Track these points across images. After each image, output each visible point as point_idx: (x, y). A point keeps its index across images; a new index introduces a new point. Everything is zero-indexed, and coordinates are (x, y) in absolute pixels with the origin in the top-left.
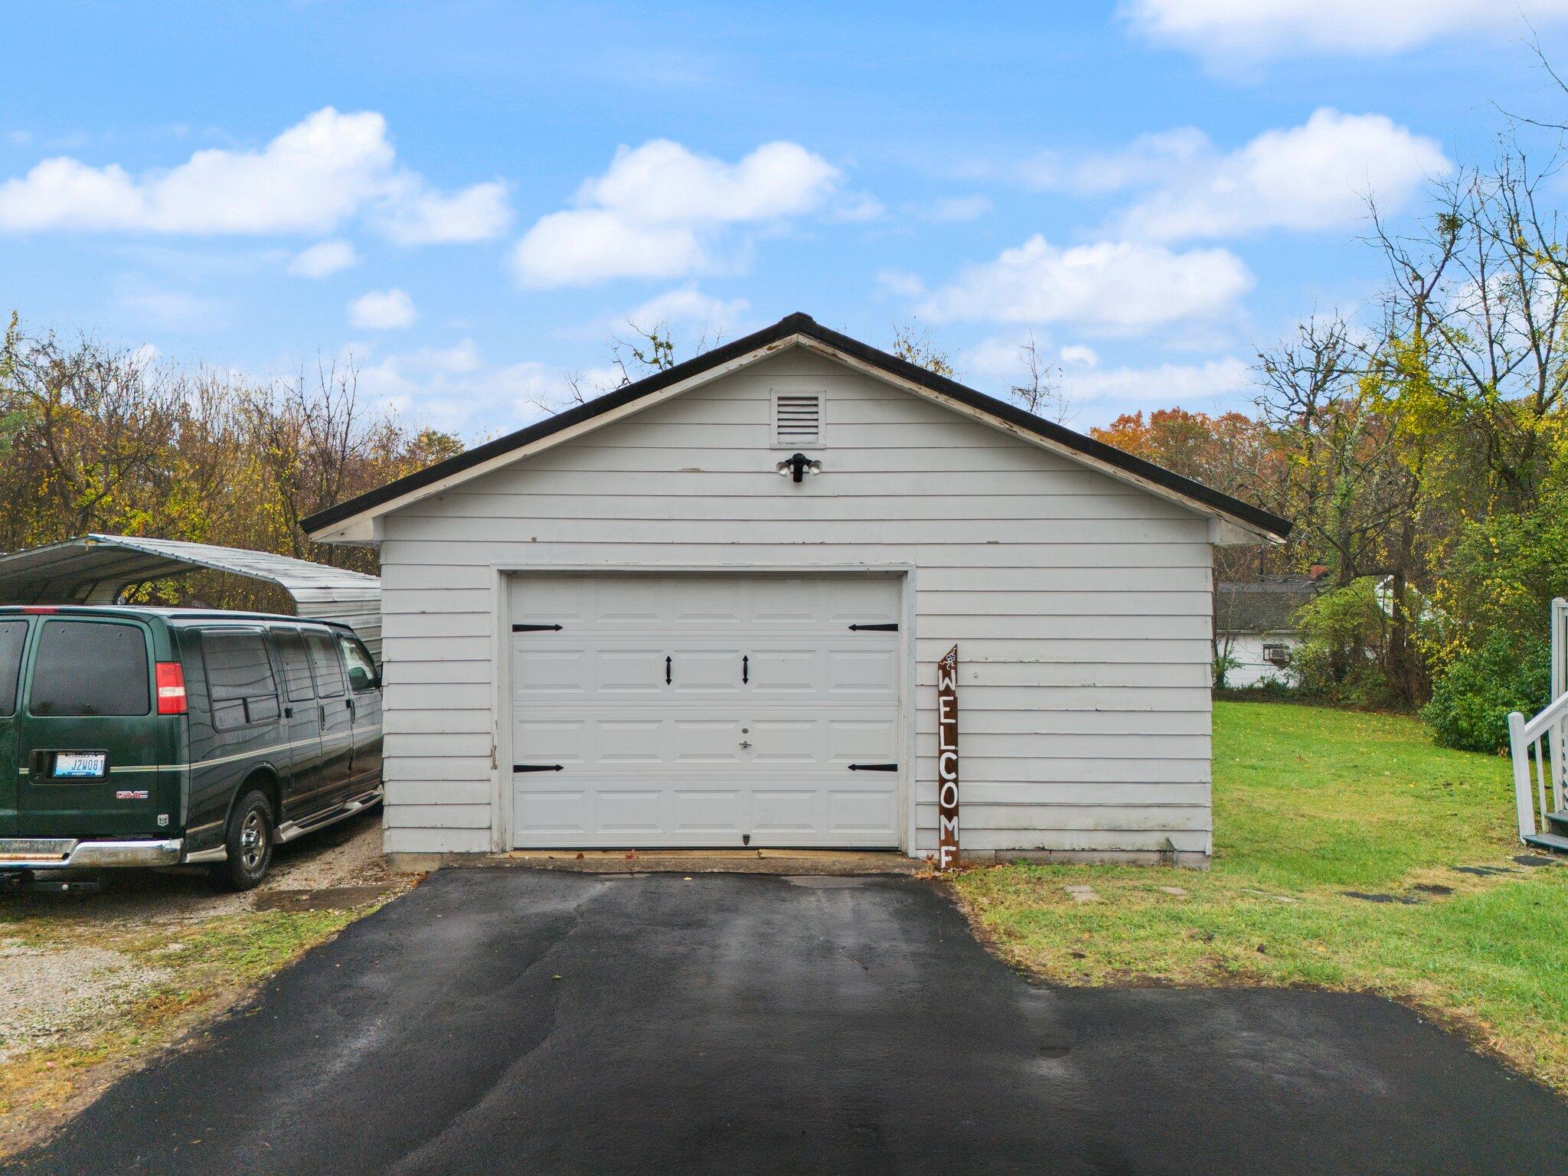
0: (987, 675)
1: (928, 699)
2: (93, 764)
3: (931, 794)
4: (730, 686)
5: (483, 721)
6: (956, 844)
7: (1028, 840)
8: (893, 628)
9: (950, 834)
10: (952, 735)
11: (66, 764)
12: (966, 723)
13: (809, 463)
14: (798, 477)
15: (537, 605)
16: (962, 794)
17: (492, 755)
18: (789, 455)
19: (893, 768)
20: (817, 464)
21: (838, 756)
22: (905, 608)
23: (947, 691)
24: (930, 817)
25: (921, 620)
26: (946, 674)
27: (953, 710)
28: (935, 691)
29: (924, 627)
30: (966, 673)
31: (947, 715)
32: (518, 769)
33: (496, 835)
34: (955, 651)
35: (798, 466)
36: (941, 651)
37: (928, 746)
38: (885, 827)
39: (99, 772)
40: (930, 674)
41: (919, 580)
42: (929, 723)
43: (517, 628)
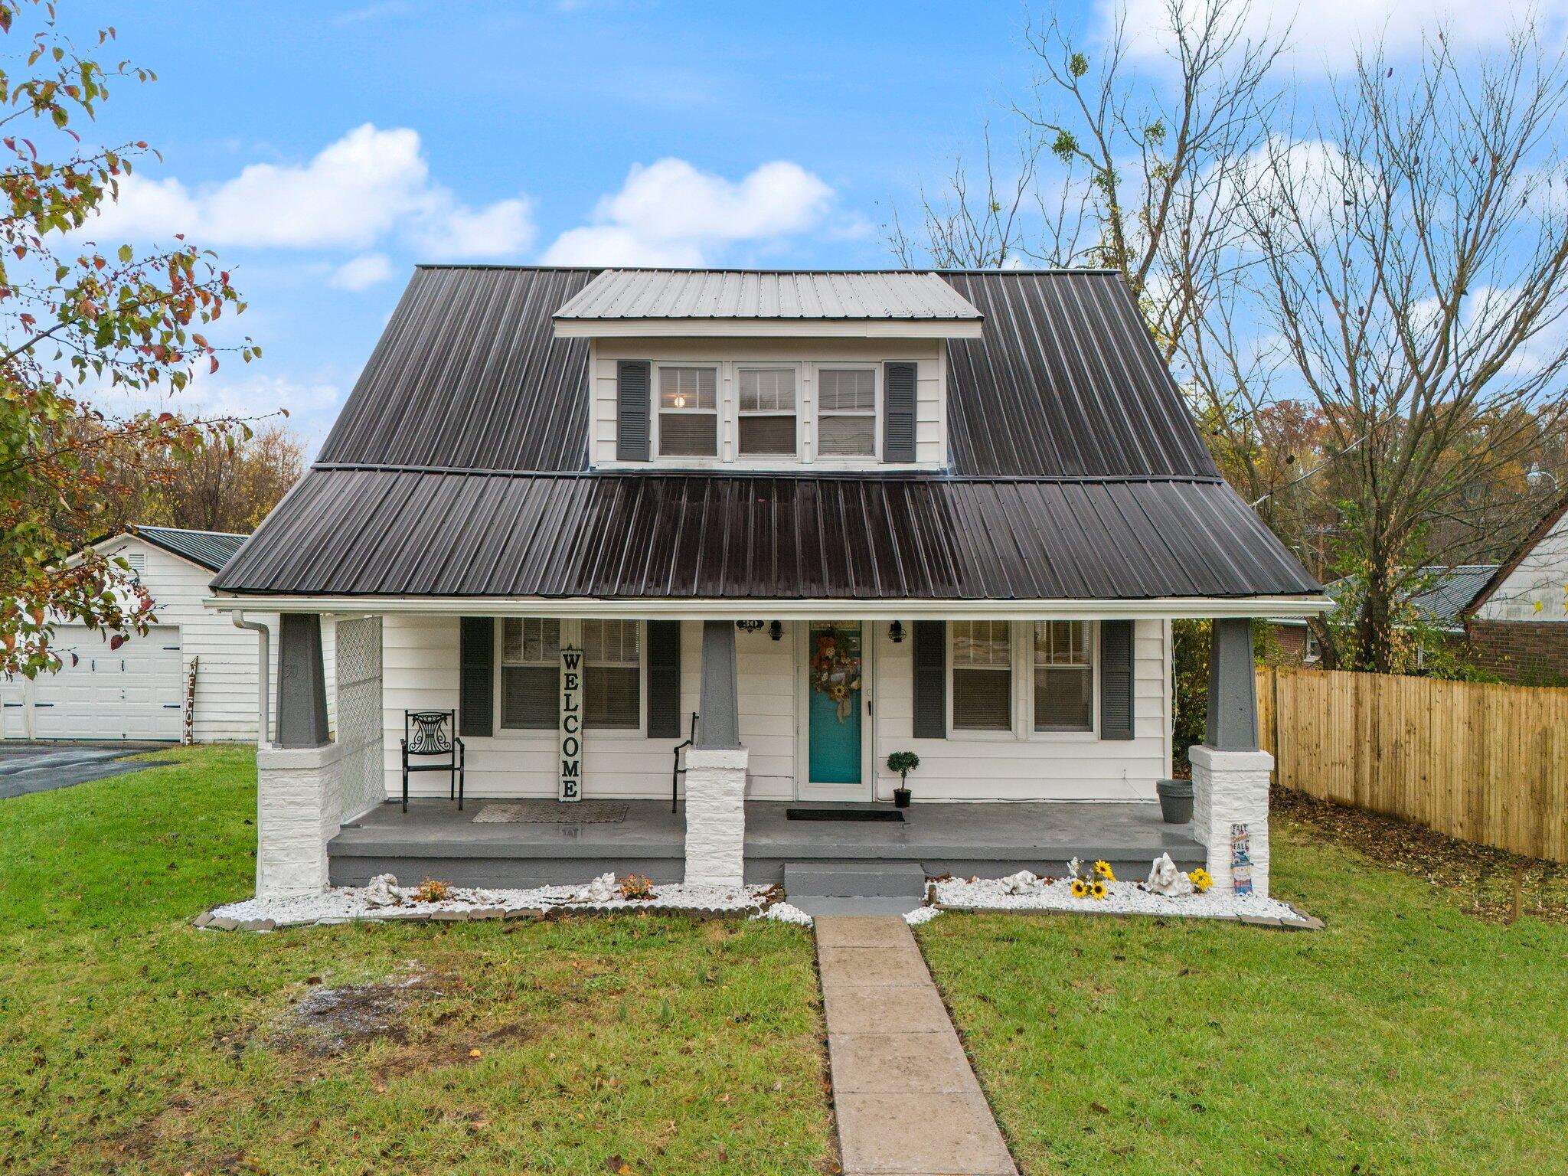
0: (211, 668)
1: (187, 679)
3: (185, 717)
4: (118, 672)
6: (192, 736)
7: (226, 736)
8: (176, 648)
9: (189, 732)
10: (193, 693)
12: (198, 688)
16: (196, 717)
19: (175, 706)
21: (161, 702)
22: (180, 640)
23: (193, 675)
24: (182, 726)
25: (185, 646)
26: (193, 668)
27: (194, 682)
28: (188, 676)
29: (186, 649)
30: (201, 669)
31: (192, 685)
32: (36, 705)
33: (27, 731)
34: (197, 658)
36: (191, 658)
37: (185, 697)
38: (177, 731)
40: (187, 668)
41: (184, 630)
42: (186, 688)
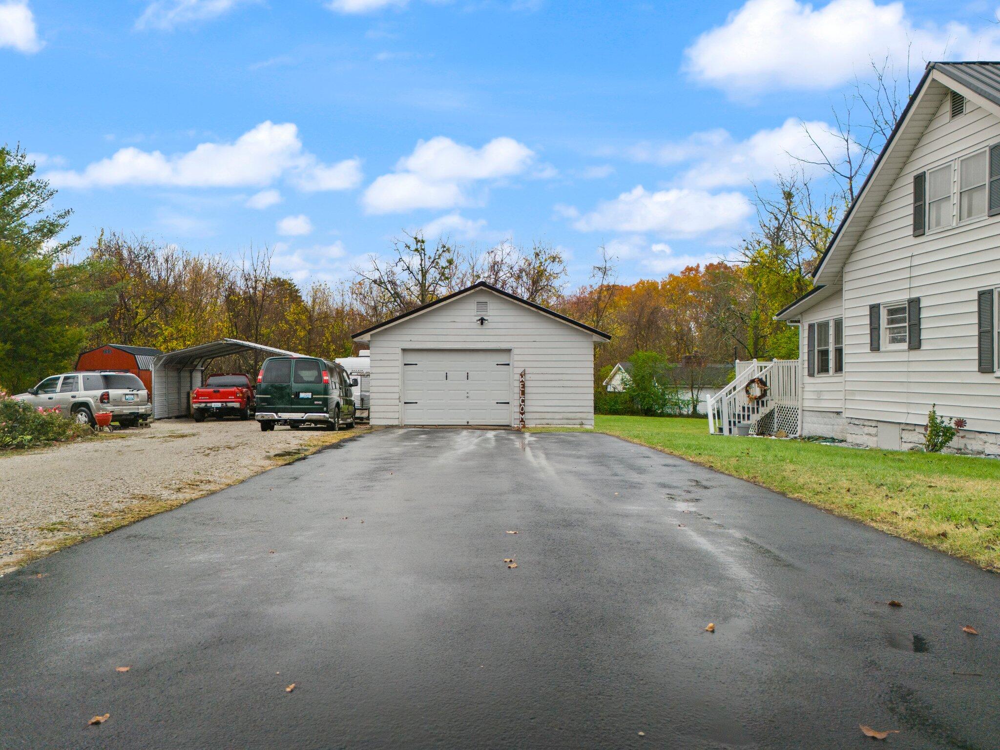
0: (534, 377)
1: (517, 384)
2: (309, 395)
3: (518, 409)
4: (464, 381)
5: (397, 389)
6: (524, 422)
7: (544, 422)
8: (508, 365)
9: (522, 419)
10: (523, 393)
11: (302, 395)
12: (527, 390)
13: (485, 320)
14: (482, 323)
15: (411, 358)
16: (526, 409)
17: (399, 399)
18: (480, 318)
19: (508, 403)
20: (487, 320)
21: (493, 400)
22: (511, 359)
23: (522, 381)
24: (518, 416)
25: (515, 362)
26: (522, 377)
27: (524, 386)
28: (519, 382)
29: (516, 364)
30: (528, 377)
31: (522, 388)
32: (405, 403)
33: (400, 420)
34: (525, 370)
35: (482, 321)
36: (520, 371)
37: (517, 396)
38: (506, 419)
39: (310, 397)
40: (518, 377)
41: (515, 351)
42: (517, 390)
43: (405, 365)
